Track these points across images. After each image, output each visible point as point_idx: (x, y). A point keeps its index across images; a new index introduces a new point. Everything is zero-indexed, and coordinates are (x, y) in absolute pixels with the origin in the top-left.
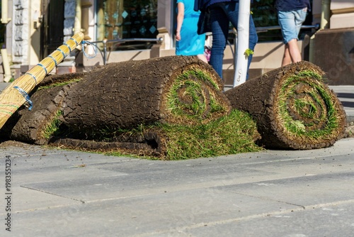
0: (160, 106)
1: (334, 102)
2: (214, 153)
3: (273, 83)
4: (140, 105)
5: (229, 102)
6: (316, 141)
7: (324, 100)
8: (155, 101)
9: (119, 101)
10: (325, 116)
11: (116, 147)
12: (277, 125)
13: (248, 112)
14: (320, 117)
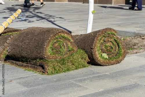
0: (45, 53)
1: (121, 44)
2: (68, 70)
3: (94, 39)
4: (37, 51)
5: (77, 46)
6: (113, 62)
7: (117, 43)
8: (43, 50)
9: (29, 49)
10: (117, 50)
11: (29, 66)
12: (96, 57)
13: (84, 50)
14: (115, 51)
